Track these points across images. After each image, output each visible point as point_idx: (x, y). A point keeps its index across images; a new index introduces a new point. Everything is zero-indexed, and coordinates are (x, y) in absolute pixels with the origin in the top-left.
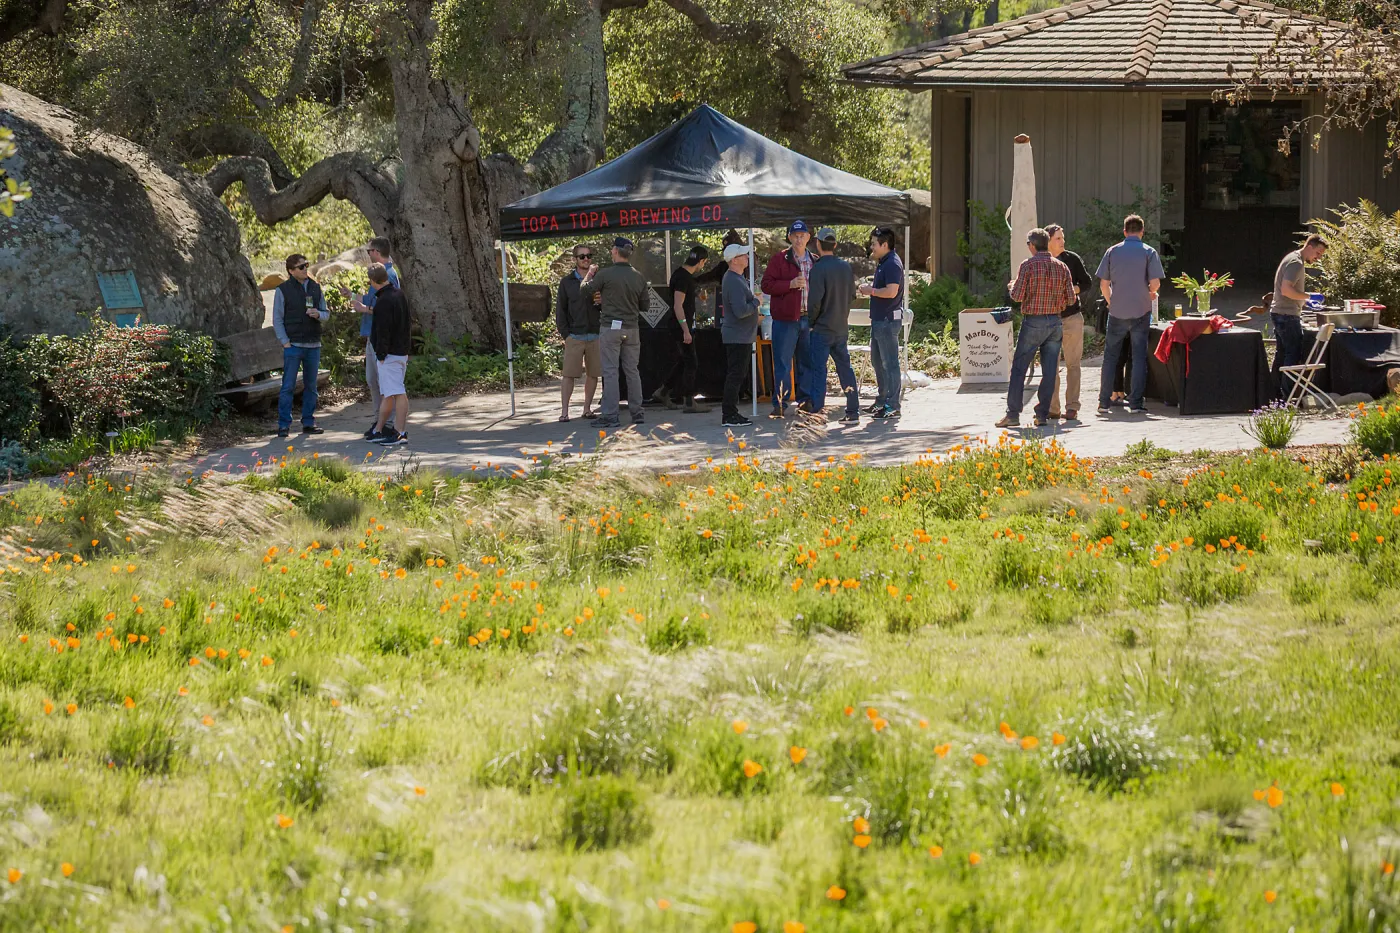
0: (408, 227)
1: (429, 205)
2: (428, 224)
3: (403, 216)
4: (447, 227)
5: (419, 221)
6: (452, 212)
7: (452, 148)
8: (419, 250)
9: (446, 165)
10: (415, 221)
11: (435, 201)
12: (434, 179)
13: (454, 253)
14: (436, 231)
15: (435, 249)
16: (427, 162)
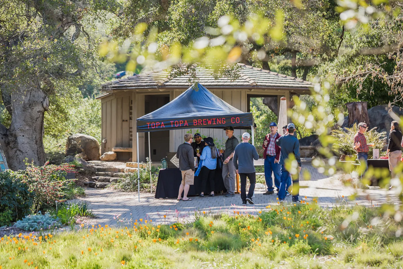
0: (16, 137)
1: (27, 128)
2: (26, 136)
3: (14, 132)
4: (34, 136)
5: (22, 134)
6: (37, 130)
7: (42, 105)
8: (20, 146)
9: (38, 112)
10: (19, 134)
11: (30, 126)
12: (32, 118)
13: (36, 146)
14: (29, 138)
15: (27, 145)
16: (30, 111)
